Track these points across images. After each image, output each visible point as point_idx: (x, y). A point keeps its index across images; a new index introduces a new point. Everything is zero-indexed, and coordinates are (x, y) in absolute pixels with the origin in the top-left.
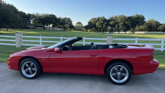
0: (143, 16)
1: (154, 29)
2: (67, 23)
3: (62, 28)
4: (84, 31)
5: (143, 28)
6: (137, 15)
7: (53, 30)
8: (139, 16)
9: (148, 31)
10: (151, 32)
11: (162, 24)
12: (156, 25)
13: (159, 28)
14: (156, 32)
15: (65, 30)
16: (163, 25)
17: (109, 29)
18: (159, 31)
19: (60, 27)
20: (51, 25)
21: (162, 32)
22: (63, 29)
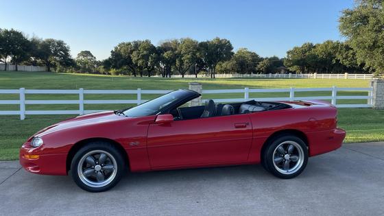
0: (229, 42)
1: (249, 68)
2: (55, 54)
3: (40, 65)
4: (100, 73)
5: (228, 67)
6: (218, 39)
7: (16, 70)
8: (221, 41)
9: (238, 72)
10: (245, 75)
11: (262, 59)
12: (253, 61)
13: (259, 66)
14: (253, 75)
15: (49, 71)
16: (265, 61)
17: (161, 68)
18: (259, 72)
19: (34, 64)
20: (9, 59)
21: (265, 75)
22: (44, 69)
